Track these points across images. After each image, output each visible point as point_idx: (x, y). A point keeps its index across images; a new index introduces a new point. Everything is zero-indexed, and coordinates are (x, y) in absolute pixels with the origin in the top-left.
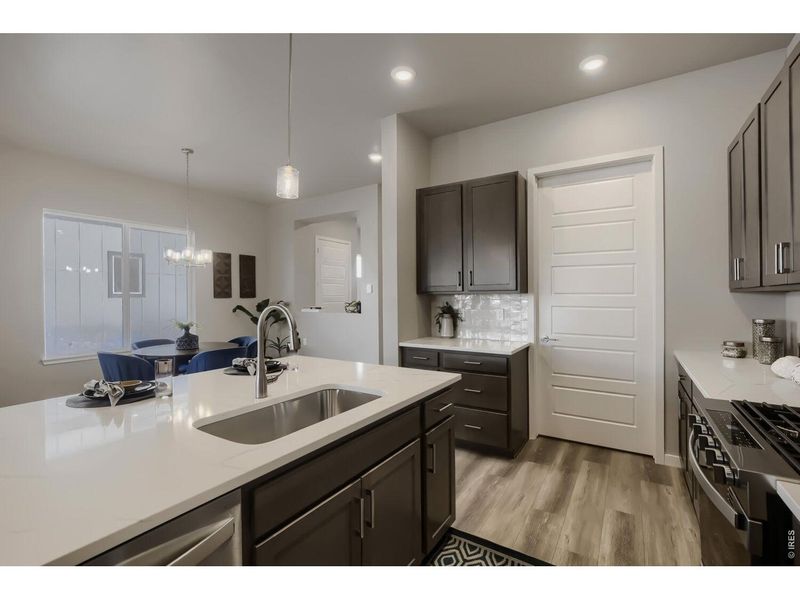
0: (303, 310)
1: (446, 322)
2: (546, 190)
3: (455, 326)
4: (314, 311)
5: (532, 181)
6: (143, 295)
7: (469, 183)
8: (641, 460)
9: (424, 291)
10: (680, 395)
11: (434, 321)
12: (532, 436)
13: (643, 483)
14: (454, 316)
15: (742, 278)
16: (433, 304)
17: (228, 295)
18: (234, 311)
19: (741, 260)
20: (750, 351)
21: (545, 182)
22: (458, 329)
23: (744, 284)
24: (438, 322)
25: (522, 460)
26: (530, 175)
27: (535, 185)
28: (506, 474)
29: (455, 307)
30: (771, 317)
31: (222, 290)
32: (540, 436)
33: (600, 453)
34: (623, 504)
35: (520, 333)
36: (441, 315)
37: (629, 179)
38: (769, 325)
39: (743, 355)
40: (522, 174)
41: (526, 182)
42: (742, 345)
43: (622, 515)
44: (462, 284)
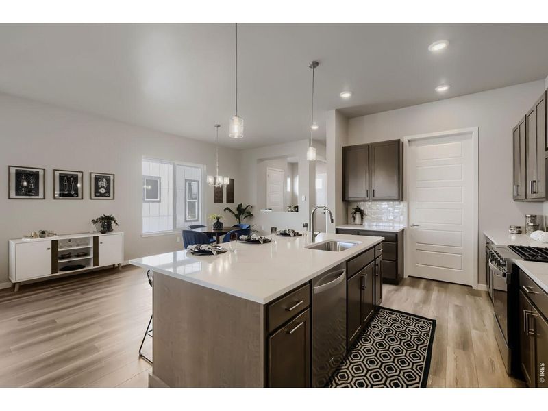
0: (262, 210)
1: (358, 216)
2: (413, 147)
3: (362, 218)
4: (267, 210)
5: (406, 144)
6: (160, 201)
7: (372, 144)
8: (466, 288)
9: (345, 200)
10: (486, 252)
11: (350, 215)
12: (406, 276)
13: (467, 296)
14: (362, 213)
15: (518, 195)
16: (349, 207)
17: (221, 201)
18: (225, 210)
19: (518, 186)
20: (523, 231)
21: (413, 143)
22: (364, 220)
23: (519, 197)
24: (353, 216)
25: (403, 285)
26: (405, 140)
27: (408, 145)
28: (397, 290)
29: (362, 208)
30: (534, 214)
31: (218, 199)
32: (409, 276)
33: (443, 284)
34: (458, 302)
35: (400, 222)
36: (355, 213)
37: (460, 143)
38: (533, 218)
39: (520, 233)
40: (401, 140)
41: (403, 143)
42: (520, 227)
43: (457, 306)
44: (368, 196)
